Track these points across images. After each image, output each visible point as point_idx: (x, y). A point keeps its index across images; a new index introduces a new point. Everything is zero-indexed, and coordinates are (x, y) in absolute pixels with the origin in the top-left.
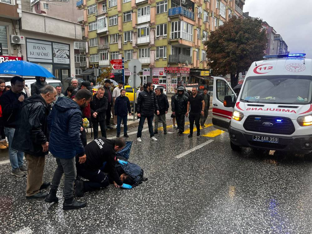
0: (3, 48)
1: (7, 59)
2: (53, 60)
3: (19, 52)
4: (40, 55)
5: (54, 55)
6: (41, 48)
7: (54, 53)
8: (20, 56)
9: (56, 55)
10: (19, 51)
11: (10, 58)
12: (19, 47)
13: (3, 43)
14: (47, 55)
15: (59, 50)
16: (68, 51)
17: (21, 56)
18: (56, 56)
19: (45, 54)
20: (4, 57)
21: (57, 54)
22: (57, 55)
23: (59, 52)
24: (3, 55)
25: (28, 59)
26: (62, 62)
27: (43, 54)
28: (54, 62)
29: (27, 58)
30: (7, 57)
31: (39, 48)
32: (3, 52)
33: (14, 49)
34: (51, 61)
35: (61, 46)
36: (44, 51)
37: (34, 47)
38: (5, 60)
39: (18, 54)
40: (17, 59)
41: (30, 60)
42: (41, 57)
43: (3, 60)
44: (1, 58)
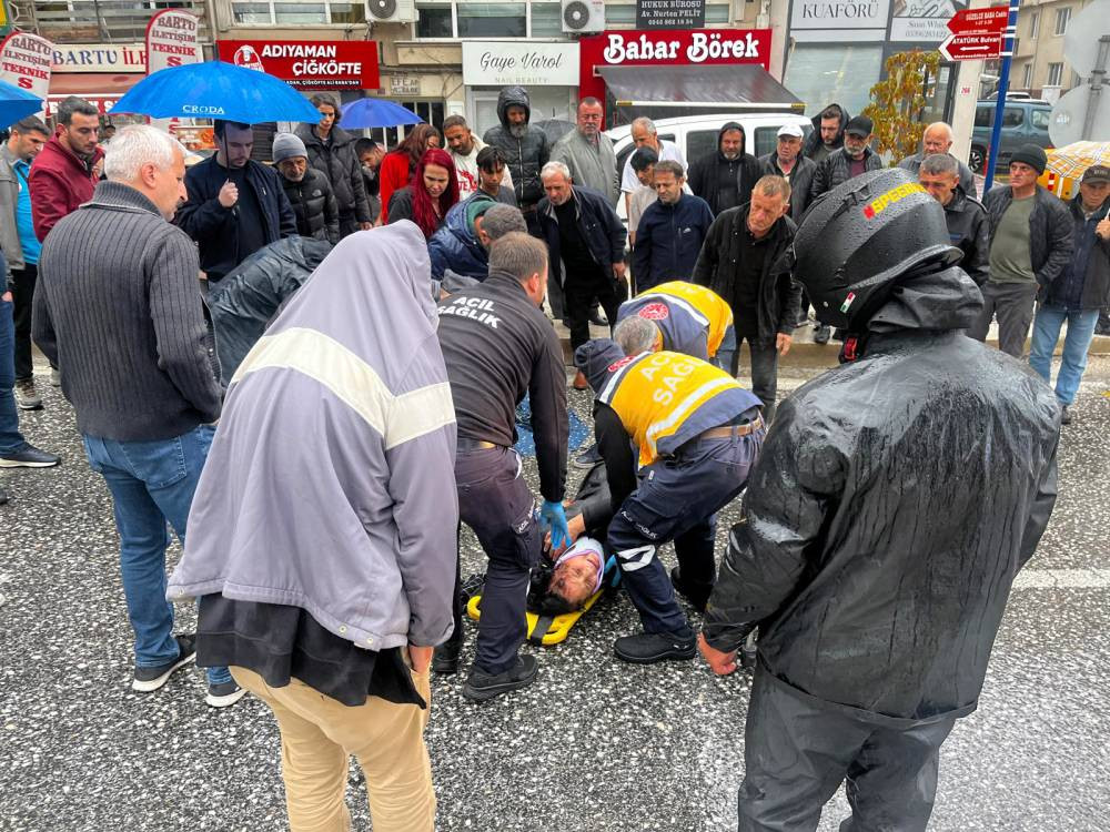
1: (716, 39)
2: (888, 29)
3: (763, 11)
4: (841, 14)
5: (895, 8)
8: (763, 25)
9: (905, 8)
10: (765, 4)
11: (729, 35)
14: (866, 11)
17: (766, 28)
18: (905, 14)
19: (858, 10)
20: (708, 33)
21: (910, 2)
22: (909, 7)
24: (707, 26)
25: (792, 34)
26: (929, 34)
27: (851, 11)
28: (893, 38)
29: (789, 29)
30: (715, 32)
32: (707, 15)
33: (748, 1)
34: (880, 36)
38: (708, 44)
39: (759, 18)
40: (749, 37)
41: (798, 37)
42: (842, 21)
43: (703, 44)
44: (696, 36)
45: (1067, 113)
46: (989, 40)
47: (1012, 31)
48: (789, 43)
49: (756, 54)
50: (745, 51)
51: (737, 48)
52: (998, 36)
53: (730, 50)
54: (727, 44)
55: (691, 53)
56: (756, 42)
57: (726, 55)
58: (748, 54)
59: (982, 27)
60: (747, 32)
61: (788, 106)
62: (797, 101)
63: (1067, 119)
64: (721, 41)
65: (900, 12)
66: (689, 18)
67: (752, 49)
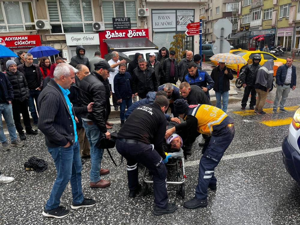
0: (131, 22)
1: (134, 31)
2: (176, 28)
3: (145, 24)
4: (165, 25)
5: (177, 23)
6: (165, 17)
7: (178, 21)
8: (146, 27)
9: (179, 23)
10: (146, 22)
11: (138, 30)
12: (146, 19)
13: (132, 17)
14: (171, 24)
15: (183, 17)
16: (193, 16)
17: (147, 28)
18: (180, 24)
19: (168, 24)
20: (132, 30)
21: (181, 21)
23: (183, 19)
24: (132, 28)
27: (167, 24)
28: (178, 30)
29: (152, 29)
30: (134, 30)
31: (163, 18)
32: (131, 26)
33: (141, 22)
34: (174, 30)
35: (185, 13)
36: (169, 21)
37: (159, 17)
38: (133, 33)
39: (145, 26)
40: (143, 31)
41: (155, 30)
42: (165, 26)
43: (131, 33)
44: (129, 31)
45: (216, 47)
46: (196, 30)
47: (201, 28)
48: (153, 32)
49: (145, 35)
50: (142, 34)
51: (140, 34)
52: (198, 29)
53: (138, 34)
54: (137, 33)
55: (129, 35)
56: (145, 32)
57: (137, 35)
58: (143, 35)
59: (194, 27)
60: (142, 30)
61: (154, 47)
62: (157, 46)
63: (216, 48)
64: (136, 32)
65: (179, 24)
66: (127, 26)
67: (144, 34)
